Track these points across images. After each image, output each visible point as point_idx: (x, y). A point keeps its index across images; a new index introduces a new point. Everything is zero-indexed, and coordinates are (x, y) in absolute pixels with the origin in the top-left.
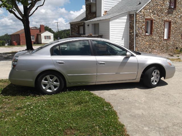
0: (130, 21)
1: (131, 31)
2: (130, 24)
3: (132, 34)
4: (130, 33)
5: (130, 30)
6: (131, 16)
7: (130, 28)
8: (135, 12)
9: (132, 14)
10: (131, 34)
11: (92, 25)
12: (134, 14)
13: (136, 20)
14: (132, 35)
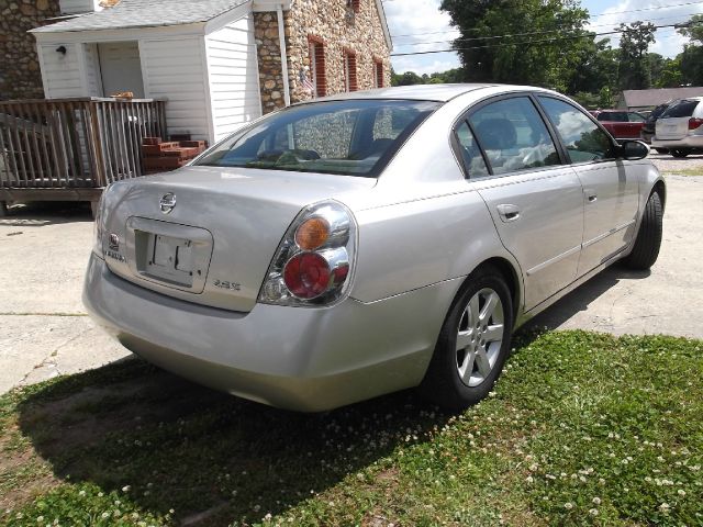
0: (260, 42)
1: (270, 85)
2: (259, 55)
3: (276, 95)
4: (265, 92)
5: (262, 81)
6: (261, 21)
7: (261, 69)
8: (282, 6)
9: (264, 14)
10: (267, 98)
11: (88, 50)
12: (274, 14)
13: (287, 38)
14: (271, 100)
